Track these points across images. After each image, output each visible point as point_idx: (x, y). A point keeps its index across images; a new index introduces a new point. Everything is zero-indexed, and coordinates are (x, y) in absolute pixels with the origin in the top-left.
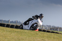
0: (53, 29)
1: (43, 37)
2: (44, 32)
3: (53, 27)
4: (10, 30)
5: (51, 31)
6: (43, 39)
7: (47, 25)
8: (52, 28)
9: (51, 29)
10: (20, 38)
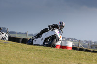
0: (96, 47)
1: (79, 59)
2: (81, 52)
3: (96, 44)
4: (27, 47)
5: (92, 50)
6: (80, 62)
7: (85, 41)
8: (93, 45)
9: (91, 47)
10: (44, 61)
